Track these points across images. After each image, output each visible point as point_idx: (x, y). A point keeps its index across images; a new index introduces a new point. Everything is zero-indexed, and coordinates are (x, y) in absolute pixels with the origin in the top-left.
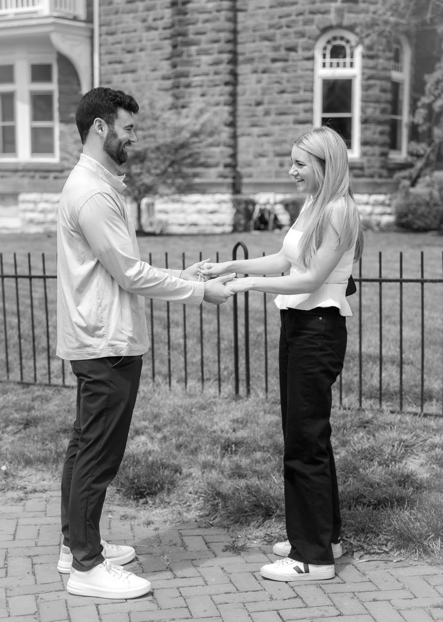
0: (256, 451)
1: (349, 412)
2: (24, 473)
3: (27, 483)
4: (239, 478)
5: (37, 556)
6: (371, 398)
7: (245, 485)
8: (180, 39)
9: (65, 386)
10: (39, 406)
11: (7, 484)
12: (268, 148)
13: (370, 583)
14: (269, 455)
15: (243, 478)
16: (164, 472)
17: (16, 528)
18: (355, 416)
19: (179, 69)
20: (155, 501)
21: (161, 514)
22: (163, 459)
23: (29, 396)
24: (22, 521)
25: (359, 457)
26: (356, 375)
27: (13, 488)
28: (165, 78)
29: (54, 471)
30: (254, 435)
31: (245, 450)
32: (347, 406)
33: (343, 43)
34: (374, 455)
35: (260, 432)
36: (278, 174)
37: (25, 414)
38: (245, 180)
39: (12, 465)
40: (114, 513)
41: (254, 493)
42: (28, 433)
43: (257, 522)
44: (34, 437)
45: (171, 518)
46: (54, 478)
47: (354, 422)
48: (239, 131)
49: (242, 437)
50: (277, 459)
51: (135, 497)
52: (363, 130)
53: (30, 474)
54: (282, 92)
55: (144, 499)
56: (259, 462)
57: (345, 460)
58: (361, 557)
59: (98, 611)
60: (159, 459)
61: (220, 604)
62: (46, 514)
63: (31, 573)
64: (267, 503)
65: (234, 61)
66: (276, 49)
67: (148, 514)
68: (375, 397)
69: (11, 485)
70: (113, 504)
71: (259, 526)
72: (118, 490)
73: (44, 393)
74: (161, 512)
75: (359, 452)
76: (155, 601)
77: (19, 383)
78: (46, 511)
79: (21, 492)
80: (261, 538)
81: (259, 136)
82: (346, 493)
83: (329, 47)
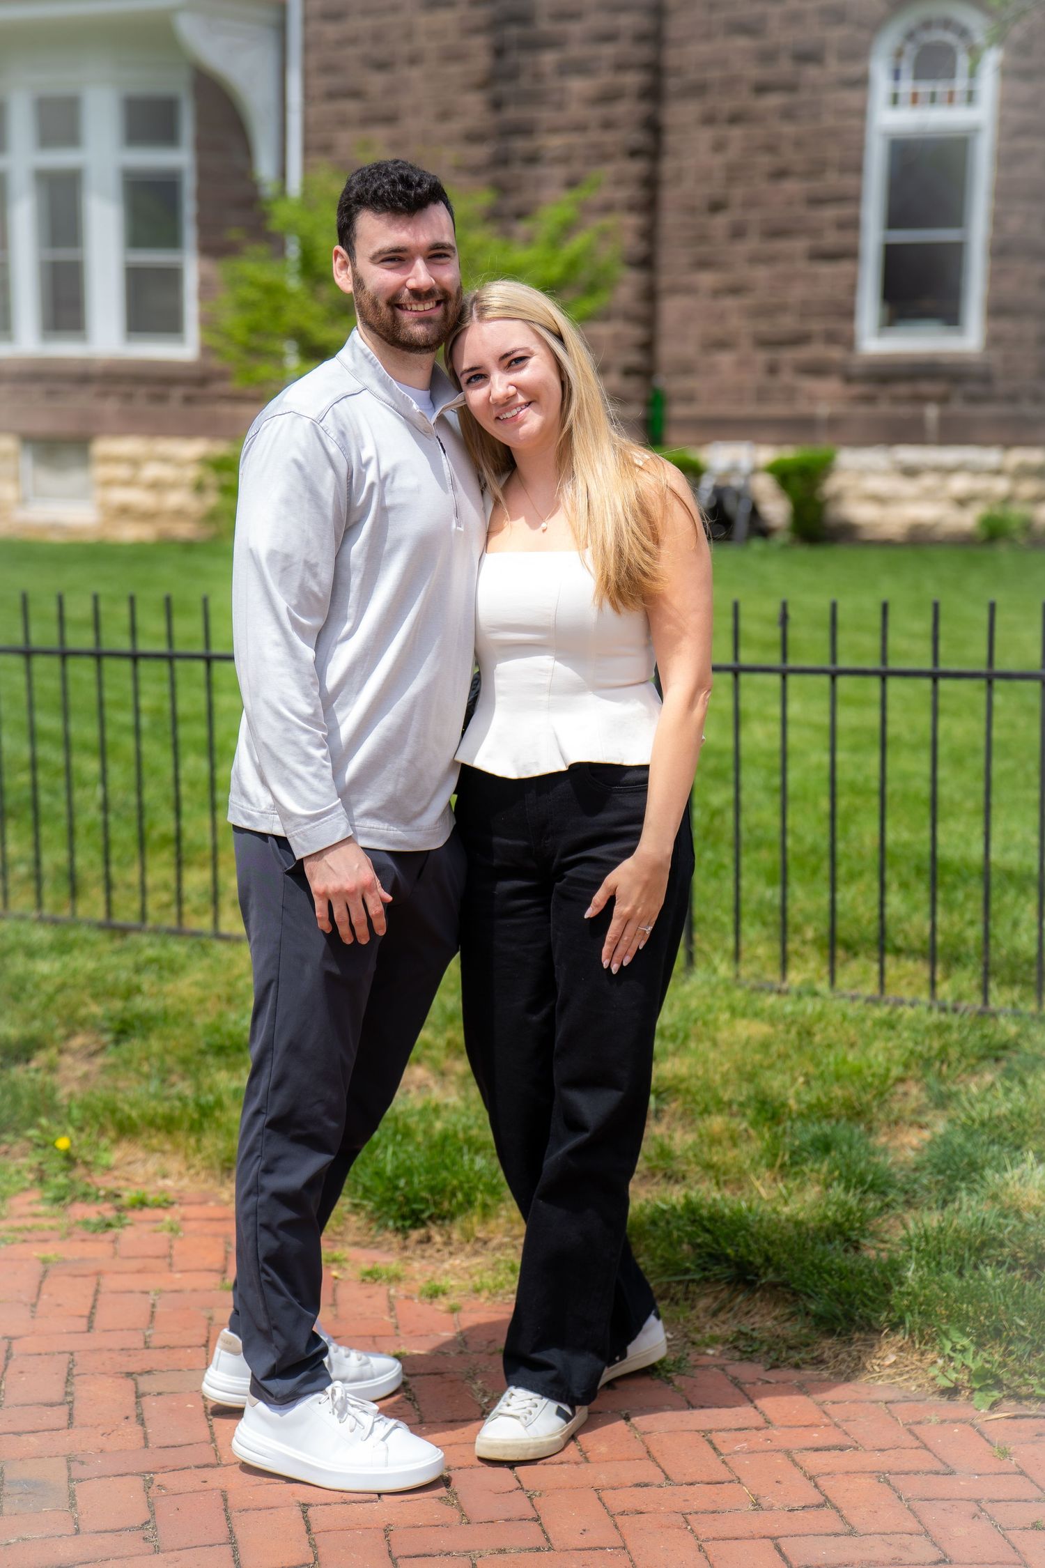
0: (710, 1113)
1: (954, 1020)
2: (112, 1157)
3: (122, 1183)
4: (668, 1183)
5: (149, 1372)
6: (1013, 982)
7: (682, 1201)
8: (513, 32)
9: (218, 936)
10: (153, 984)
11: (71, 1186)
12: (739, 324)
13: (1020, 1478)
14: (744, 1125)
15: (677, 1182)
16: (472, 1161)
17: (95, 1300)
18: (972, 1028)
19: (512, 114)
20: (449, 1238)
21: (466, 1269)
22: (470, 1128)
23: (128, 960)
24: (109, 1283)
25: (984, 1138)
26: (972, 923)
27: (85, 1195)
28: (473, 138)
29: (190, 1152)
30: (706, 1071)
31: (680, 1110)
32: (949, 1001)
33: (949, 37)
34: (1025, 1133)
35: (721, 1064)
36: (762, 395)
37: (118, 1005)
38: (678, 411)
39: (84, 1136)
40: (346, 1265)
41: (706, 1223)
42: (126, 1055)
43: (716, 1298)
44: (140, 1064)
45: (491, 1283)
46: (192, 1171)
47: (969, 1045)
48: (665, 280)
49: (675, 1077)
50: (767, 1136)
51: (399, 1224)
52: (994, 277)
53: (130, 1159)
54: (780, 174)
55: (423, 1231)
56: (720, 1142)
57: (945, 1145)
58: (994, 1406)
59: (307, 1522)
60: (460, 1127)
61: (623, 1513)
62: (170, 1265)
63: (133, 1419)
64: (743, 1250)
65: (653, 93)
66: (767, 57)
67: (432, 1268)
68: (1025, 983)
69: (81, 1188)
70: (343, 1241)
71: (720, 1309)
72: (355, 1206)
73: (164, 954)
74: (465, 1264)
75: (983, 1124)
76: (453, 1500)
77: (101, 927)
78: (170, 1256)
79: (108, 1206)
80: (725, 1342)
81: (717, 293)
82: (950, 1232)
83: (911, 50)
